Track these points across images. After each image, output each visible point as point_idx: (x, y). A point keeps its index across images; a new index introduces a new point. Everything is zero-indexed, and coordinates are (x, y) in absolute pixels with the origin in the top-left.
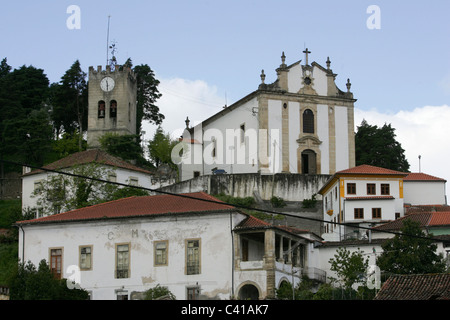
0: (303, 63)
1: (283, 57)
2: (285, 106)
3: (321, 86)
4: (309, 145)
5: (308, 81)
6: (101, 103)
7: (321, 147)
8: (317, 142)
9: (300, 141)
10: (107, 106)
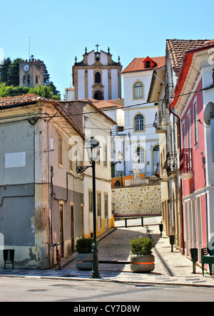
0: (96, 51)
1: (86, 49)
2: (86, 72)
3: (104, 60)
4: (98, 88)
5: (98, 59)
6: (25, 76)
7: (104, 89)
8: (102, 86)
9: (94, 87)
10: (26, 78)
